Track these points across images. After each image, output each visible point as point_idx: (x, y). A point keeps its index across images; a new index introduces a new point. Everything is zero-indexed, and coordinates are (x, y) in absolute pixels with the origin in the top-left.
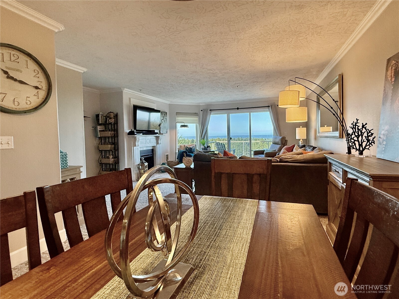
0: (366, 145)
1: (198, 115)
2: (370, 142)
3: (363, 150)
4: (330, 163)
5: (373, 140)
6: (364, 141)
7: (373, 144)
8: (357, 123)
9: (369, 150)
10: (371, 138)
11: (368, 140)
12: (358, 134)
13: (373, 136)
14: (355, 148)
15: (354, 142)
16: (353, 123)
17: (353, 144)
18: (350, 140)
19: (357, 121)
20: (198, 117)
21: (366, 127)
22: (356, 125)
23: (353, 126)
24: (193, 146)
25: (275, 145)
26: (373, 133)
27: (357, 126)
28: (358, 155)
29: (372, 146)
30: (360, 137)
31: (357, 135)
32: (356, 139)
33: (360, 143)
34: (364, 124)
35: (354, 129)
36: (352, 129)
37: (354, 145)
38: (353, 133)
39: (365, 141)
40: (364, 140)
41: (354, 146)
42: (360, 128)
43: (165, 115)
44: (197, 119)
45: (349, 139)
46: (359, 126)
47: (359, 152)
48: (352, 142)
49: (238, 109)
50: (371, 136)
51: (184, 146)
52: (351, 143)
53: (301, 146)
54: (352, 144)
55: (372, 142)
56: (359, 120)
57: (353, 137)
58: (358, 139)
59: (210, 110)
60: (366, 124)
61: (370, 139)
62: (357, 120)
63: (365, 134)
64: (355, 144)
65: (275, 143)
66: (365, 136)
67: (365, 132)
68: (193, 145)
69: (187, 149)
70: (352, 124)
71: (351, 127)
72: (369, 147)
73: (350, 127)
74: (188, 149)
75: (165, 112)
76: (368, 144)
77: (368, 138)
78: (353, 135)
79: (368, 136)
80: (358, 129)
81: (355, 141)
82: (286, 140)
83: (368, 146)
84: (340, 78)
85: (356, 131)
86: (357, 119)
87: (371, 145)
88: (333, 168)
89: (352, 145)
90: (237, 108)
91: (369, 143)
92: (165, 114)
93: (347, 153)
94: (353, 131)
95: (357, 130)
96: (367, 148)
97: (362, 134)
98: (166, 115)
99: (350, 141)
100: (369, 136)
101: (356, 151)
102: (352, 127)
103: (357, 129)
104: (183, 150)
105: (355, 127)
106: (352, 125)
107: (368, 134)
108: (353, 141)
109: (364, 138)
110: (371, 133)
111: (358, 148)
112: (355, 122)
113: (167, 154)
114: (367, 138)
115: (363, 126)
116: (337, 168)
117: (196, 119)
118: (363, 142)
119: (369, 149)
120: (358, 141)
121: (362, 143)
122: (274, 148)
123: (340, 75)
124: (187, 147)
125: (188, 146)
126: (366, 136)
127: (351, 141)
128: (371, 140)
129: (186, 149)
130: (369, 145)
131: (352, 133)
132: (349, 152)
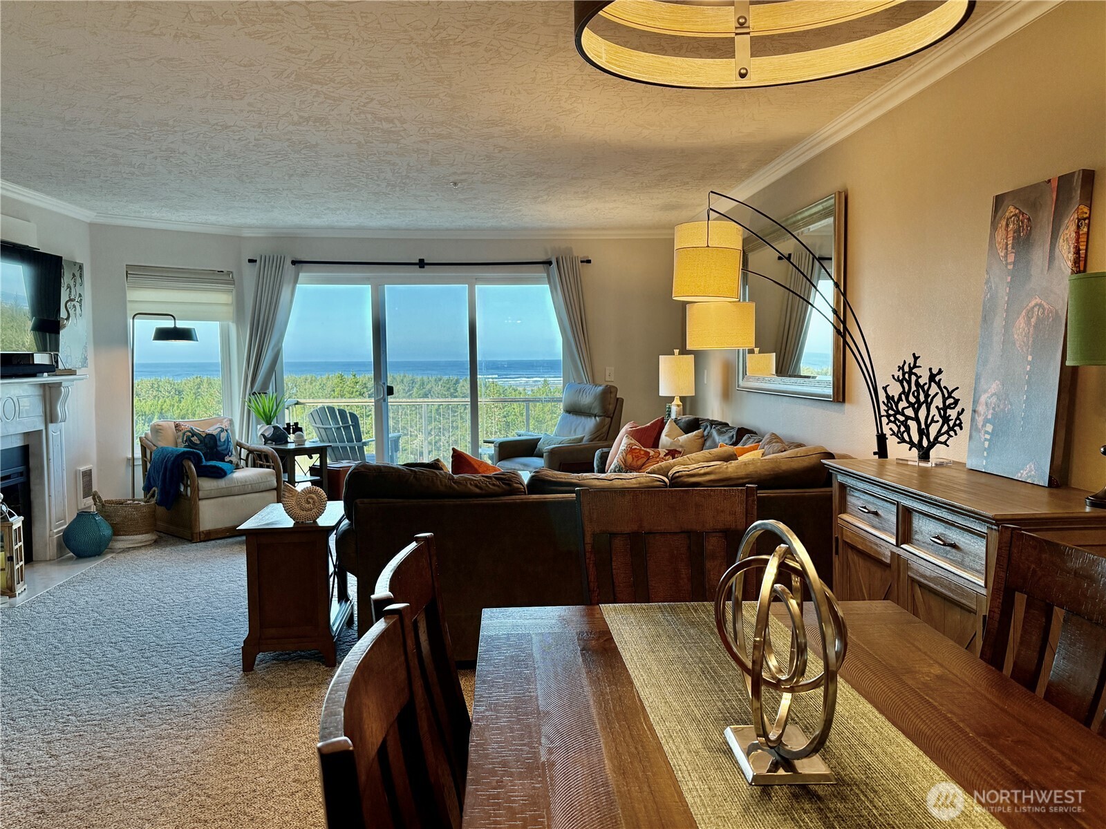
0: (939, 434)
1: (232, 282)
2: (951, 423)
3: (931, 445)
4: (843, 487)
5: (958, 418)
6: (933, 421)
7: (957, 428)
8: (915, 366)
9: (948, 446)
10: (952, 413)
11: (946, 419)
12: (917, 398)
13: (958, 408)
14: (907, 439)
15: (905, 423)
16: (903, 365)
17: (902, 429)
18: (894, 416)
19: (915, 362)
20: (231, 291)
21: (940, 380)
22: (911, 373)
23: (904, 375)
24: (218, 425)
25: (579, 418)
26: (959, 400)
27: (916, 374)
28: (917, 459)
29: (956, 434)
30: (923, 409)
31: (915, 403)
32: (910, 412)
33: (923, 426)
34: (935, 372)
35: (905, 384)
36: (898, 384)
37: (904, 432)
38: (903, 396)
39: (938, 421)
40: (935, 419)
41: (905, 435)
42: (922, 381)
43: (74, 275)
44: (230, 302)
45: (891, 412)
46: (921, 377)
47: (921, 453)
48: (899, 421)
49: (422, 264)
50: (954, 408)
51: (177, 426)
52: (896, 425)
53: (685, 422)
54: (899, 427)
55: (955, 425)
56: (919, 357)
57: (904, 409)
58: (916, 412)
59: (294, 263)
60: (940, 372)
61: (950, 416)
62: (916, 358)
63: (938, 402)
64: (908, 429)
65: (574, 410)
66: (937, 407)
67: (937, 393)
68: (221, 422)
69: (194, 439)
70: (901, 368)
71: (896, 378)
72: (948, 438)
73: (893, 376)
74: (198, 442)
75: (75, 263)
76: (945, 428)
77: (945, 413)
78: (902, 401)
79: (945, 408)
80: (917, 384)
81: (908, 418)
82: (618, 399)
83: (946, 436)
84: (839, 203)
85: (912, 391)
86: (914, 354)
87: (952, 433)
88: (855, 501)
89: (899, 431)
90: (418, 261)
91: (948, 425)
92: (78, 274)
93: (875, 453)
94: (902, 390)
95: (914, 388)
96: (943, 441)
97: (929, 400)
98: (81, 276)
99: (892, 419)
100: (949, 407)
101: (910, 450)
102: (898, 377)
103: (915, 384)
104: (169, 443)
105: (910, 377)
106: (899, 371)
107: (944, 402)
108: (902, 418)
109: (934, 411)
110: (954, 398)
111: (916, 439)
112: (910, 364)
113: (83, 468)
114: (942, 412)
115: (932, 378)
116: (869, 502)
117: (221, 298)
118: (931, 424)
119: (947, 443)
120: (917, 419)
121: (928, 426)
122: (575, 430)
123: (840, 193)
124: (194, 434)
125: (197, 429)
126: (941, 406)
127: (896, 419)
128: (954, 417)
129: (189, 440)
130: (947, 432)
131: (900, 395)
132: (882, 452)
